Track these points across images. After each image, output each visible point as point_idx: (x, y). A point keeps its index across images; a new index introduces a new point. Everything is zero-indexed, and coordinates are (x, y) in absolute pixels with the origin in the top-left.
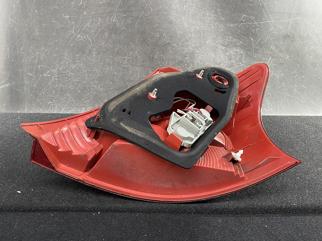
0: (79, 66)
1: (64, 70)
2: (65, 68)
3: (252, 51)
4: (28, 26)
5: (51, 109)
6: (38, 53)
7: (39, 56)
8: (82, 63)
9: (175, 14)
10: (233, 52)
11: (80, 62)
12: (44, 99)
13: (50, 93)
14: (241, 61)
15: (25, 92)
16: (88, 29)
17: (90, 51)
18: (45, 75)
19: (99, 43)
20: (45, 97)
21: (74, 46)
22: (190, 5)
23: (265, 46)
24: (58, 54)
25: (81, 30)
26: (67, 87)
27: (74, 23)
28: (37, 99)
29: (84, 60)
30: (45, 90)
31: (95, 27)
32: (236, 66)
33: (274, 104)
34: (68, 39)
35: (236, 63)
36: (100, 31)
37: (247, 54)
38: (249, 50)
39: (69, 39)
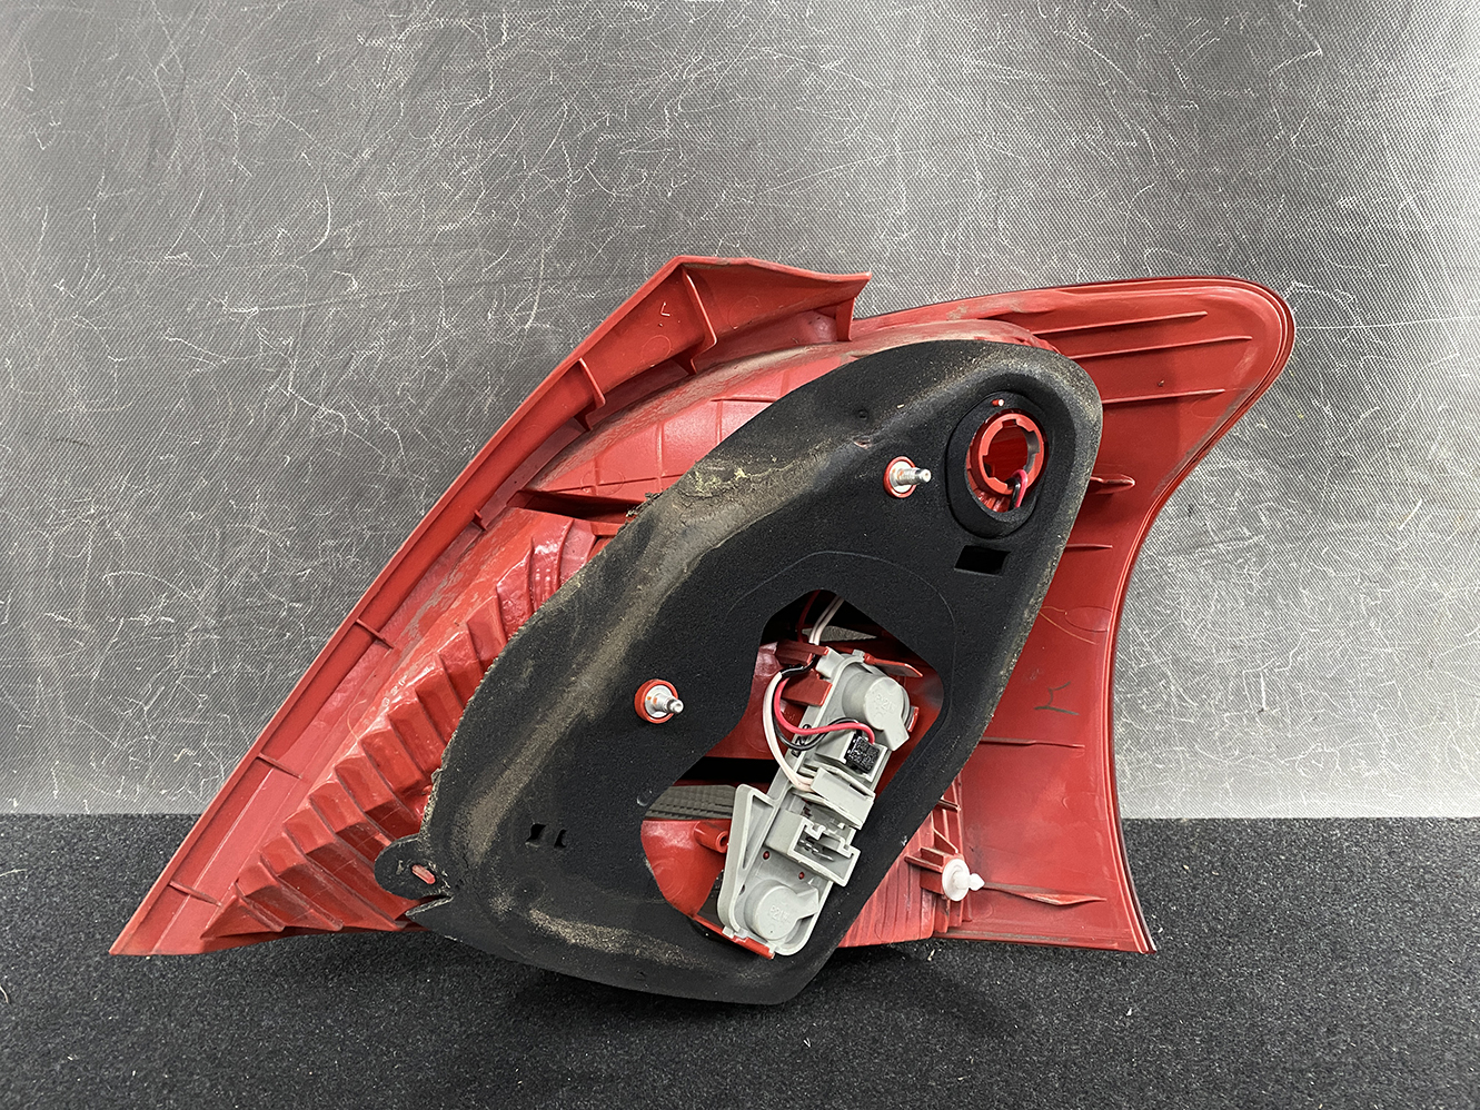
0: (338, 564)
1: (250, 589)
2: (255, 578)
3: (1319, 469)
4: (17, 367)
5: (195, 786)
6: (93, 511)
7: (103, 523)
8: (354, 553)
9: (886, 284)
10: (1211, 474)
11: (341, 545)
12: (153, 737)
13: (183, 706)
14: (1250, 519)
15: (42, 707)
16: (379, 371)
17: (397, 488)
18: (148, 620)
19: (445, 447)
20: (154, 729)
21: (300, 467)
22: (978, 230)
23: (1398, 445)
24: (213, 510)
25: (336, 382)
26: (273, 676)
27: (291, 340)
28: (112, 737)
29: (361, 537)
30: (154, 693)
31: (421, 363)
32: (1221, 546)
33: (1416, 737)
34: (264, 429)
35: (1222, 528)
36: (452, 381)
37: (1287, 483)
38: (1300, 464)
39: (270, 429)
